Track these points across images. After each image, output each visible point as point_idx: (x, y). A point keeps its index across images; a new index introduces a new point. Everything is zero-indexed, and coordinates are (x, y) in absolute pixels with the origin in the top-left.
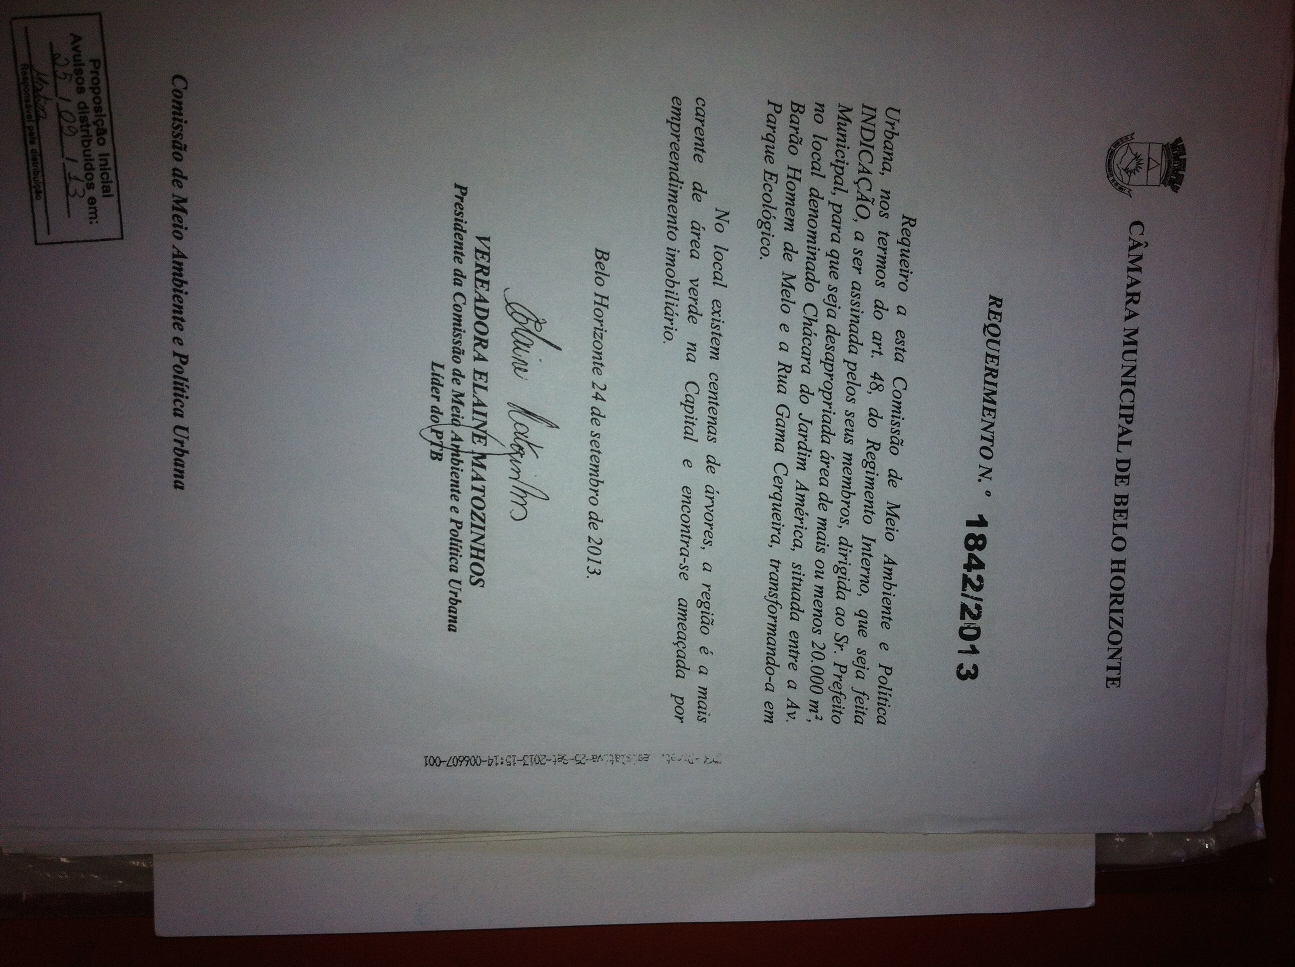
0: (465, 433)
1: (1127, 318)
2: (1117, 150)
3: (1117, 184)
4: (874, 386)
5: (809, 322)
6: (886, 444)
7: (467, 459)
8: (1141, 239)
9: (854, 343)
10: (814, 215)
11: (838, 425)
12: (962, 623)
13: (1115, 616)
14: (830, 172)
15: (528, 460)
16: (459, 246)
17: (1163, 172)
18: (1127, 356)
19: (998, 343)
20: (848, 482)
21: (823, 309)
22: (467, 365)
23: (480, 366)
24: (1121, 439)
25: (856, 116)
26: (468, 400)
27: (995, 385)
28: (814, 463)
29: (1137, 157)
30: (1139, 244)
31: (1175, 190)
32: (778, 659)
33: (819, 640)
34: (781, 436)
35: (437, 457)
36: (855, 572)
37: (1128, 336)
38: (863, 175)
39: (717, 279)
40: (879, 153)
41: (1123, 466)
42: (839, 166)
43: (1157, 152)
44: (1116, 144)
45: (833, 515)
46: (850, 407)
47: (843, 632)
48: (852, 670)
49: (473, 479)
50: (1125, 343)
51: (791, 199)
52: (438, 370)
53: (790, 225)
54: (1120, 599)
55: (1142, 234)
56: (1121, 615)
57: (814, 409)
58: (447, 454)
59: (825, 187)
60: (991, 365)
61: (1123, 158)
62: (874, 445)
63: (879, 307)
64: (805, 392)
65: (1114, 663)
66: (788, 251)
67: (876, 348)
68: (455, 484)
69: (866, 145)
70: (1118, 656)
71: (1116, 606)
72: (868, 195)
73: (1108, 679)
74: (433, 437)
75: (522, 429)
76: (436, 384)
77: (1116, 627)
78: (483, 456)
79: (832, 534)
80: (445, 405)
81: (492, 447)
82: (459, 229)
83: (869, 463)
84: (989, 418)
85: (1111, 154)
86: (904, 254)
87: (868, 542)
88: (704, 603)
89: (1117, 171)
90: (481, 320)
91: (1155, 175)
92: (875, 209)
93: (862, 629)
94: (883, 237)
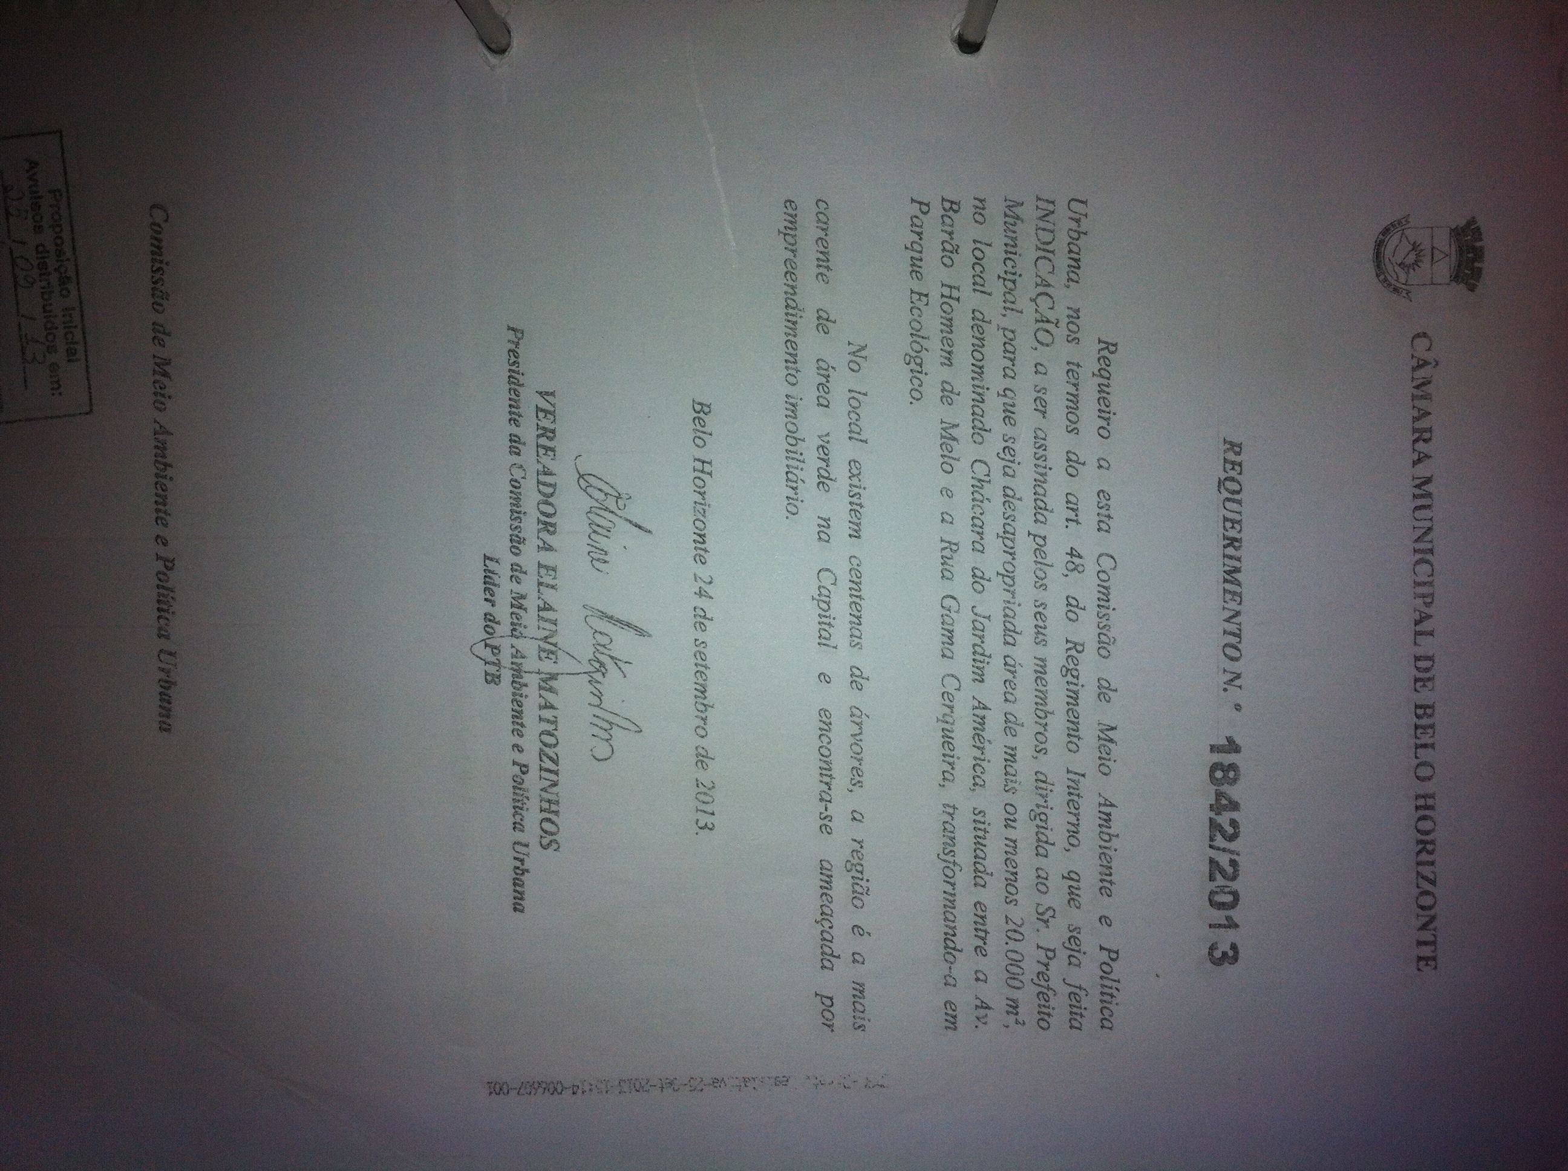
0: (529, 647)
1: (1415, 463)
2: (1387, 239)
3: (1390, 285)
4: (1072, 566)
5: (979, 484)
6: (1091, 645)
7: (532, 680)
8: (1429, 356)
9: (1041, 510)
10: (979, 345)
11: (1025, 622)
12: (1212, 886)
13: (1426, 871)
14: (997, 288)
15: (613, 679)
16: (514, 405)
17: (1453, 266)
18: (1420, 514)
19: (1239, 502)
20: (1042, 699)
21: (997, 465)
22: (530, 557)
23: (548, 558)
24: (1418, 628)
25: (1028, 212)
26: (532, 603)
27: (1239, 559)
28: (995, 671)
29: (1415, 247)
30: (1426, 363)
31: (1472, 289)
32: (960, 941)
33: (1016, 913)
34: (949, 636)
35: (493, 679)
36: (1058, 822)
37: (1418, 486)
38: (1041, 289)
39: (855, 434)
40: (1062, 261)
41: (1422, 664)
42: (1010, 279)
43: (1443, 241)
44: (1386, 231)
45: (1024, 743)
46: (1042, 595)
47: (1047, 901)
48: (1063, 955)
49: (541, 708)
50: (1415, 496)
51: (949, 324)
52: (491, 565)
53: (949, 360)
54: (1429, 847)
55: (1429, 349)
56: (1431, 868)
57: (992, 601)
58: (507, 676)
59: (992, 307)
60: (1232, 533)
61: (1397, 249)
62: (1075, 647)
63: (1073, 463)
64: (978, 578)
65: (1426, 936)
66: (948, 394)
67: (1072, 515)
68: (517, 715)
69: (1045, 251)
70: (1431, 926)
71: (1424, 857)
72: (1051, 315)
73: (1420, 959)
74: (487, 654)
75: (604, 640)
76: (489, 582)
77: (1427, 886)
78: (553, 677)
79: (1025, 768)
80: (502, 611)
81: (565, 664)
82: (514, 381)
83: (1070, 672)
84: (1233, 605)
85: (1379, 245)
86: (1103, 391)
87: (1076, 777)
88: (856, 867)
89: (1390, 268)
90: (547, 499)
91: (1443, 269)
92: (1061, 332)
93: (1073, 897)
94: (1072, 369)
